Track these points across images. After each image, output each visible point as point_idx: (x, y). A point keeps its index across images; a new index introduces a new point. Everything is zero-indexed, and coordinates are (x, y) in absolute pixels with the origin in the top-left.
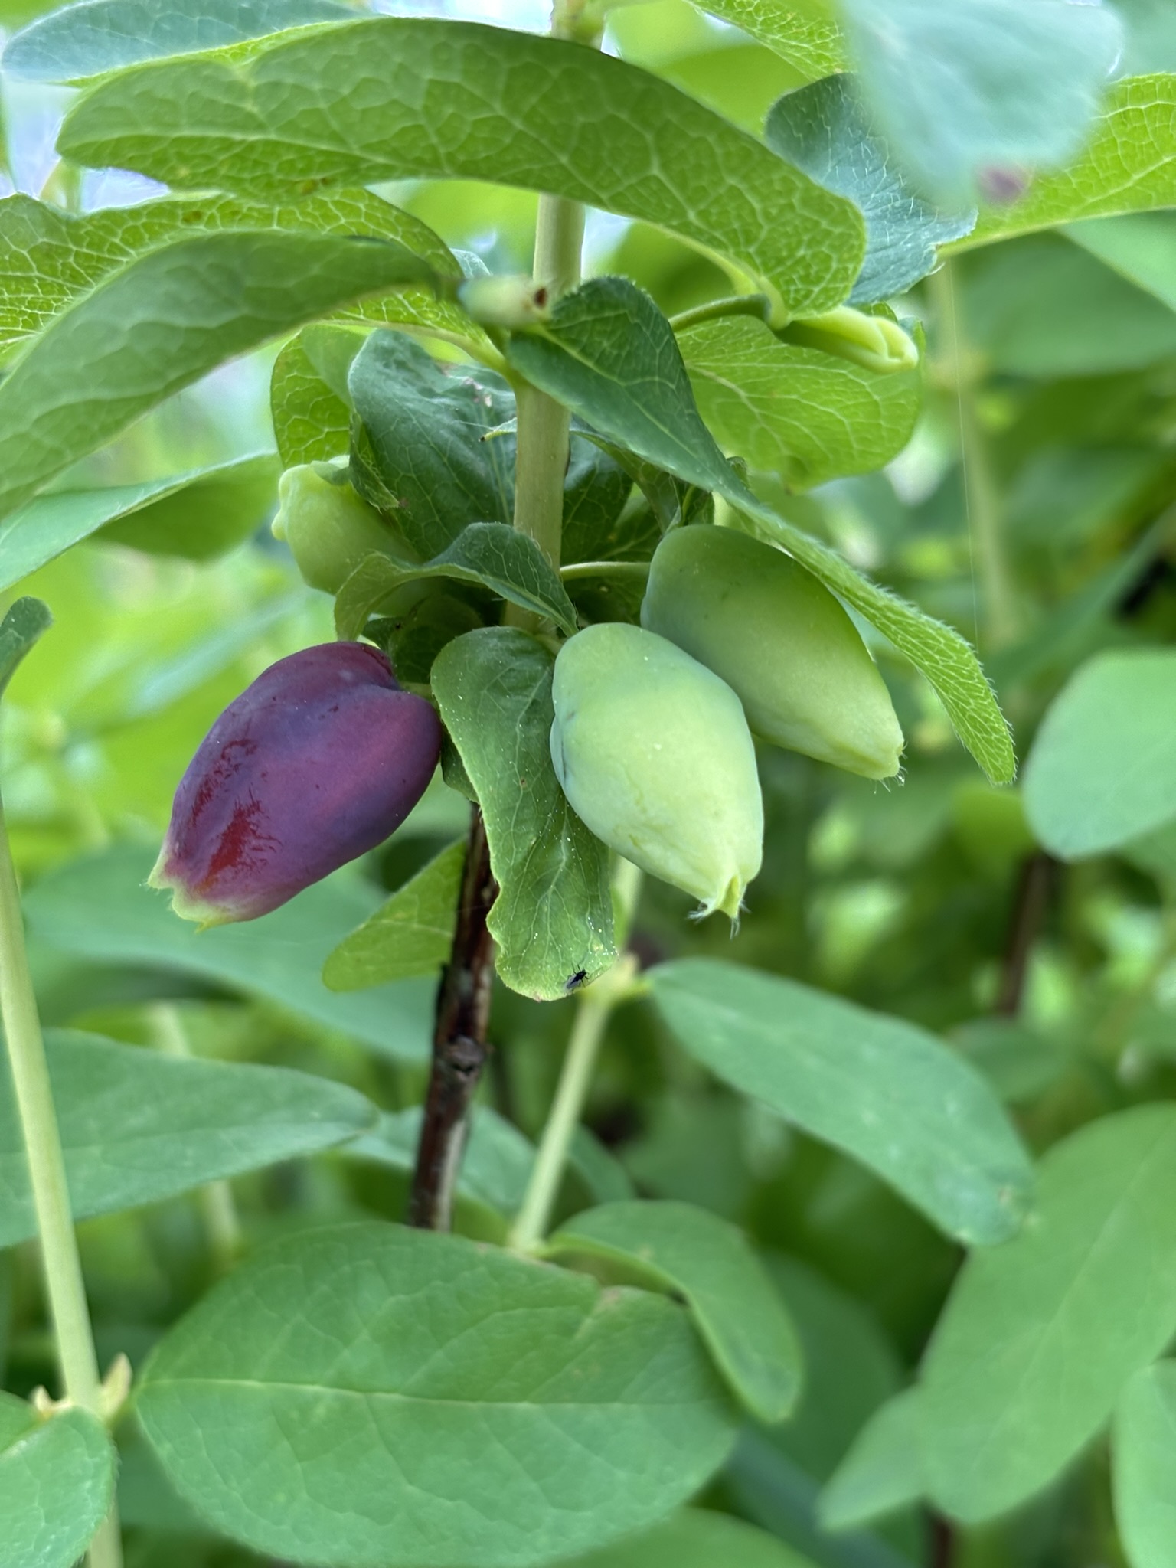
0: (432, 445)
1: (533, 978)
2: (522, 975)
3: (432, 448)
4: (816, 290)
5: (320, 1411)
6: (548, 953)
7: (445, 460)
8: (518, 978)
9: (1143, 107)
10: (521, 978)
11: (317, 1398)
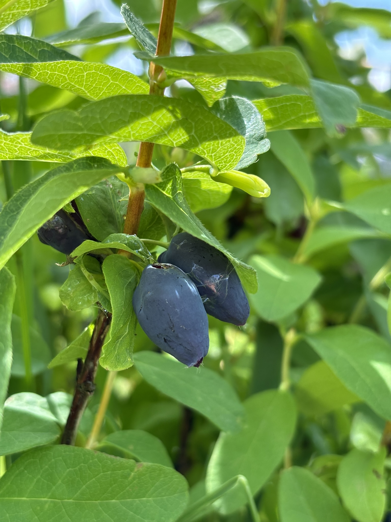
0: (95, 202)
1: (108, 363)
2: (105, 362)
3: (95, 203)
4: (228, 164)
5: (47, 506)
6: (114, 357)
7: (99, 206)
8: (103, 362)
9: (288, 104)
10: (105, 363)
11: (46, 502)
